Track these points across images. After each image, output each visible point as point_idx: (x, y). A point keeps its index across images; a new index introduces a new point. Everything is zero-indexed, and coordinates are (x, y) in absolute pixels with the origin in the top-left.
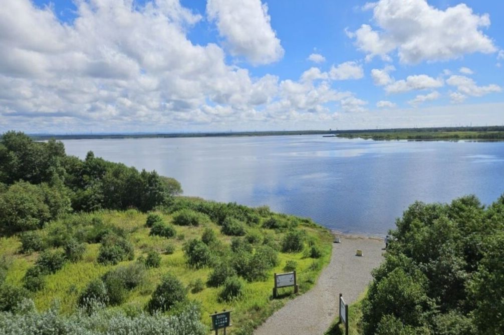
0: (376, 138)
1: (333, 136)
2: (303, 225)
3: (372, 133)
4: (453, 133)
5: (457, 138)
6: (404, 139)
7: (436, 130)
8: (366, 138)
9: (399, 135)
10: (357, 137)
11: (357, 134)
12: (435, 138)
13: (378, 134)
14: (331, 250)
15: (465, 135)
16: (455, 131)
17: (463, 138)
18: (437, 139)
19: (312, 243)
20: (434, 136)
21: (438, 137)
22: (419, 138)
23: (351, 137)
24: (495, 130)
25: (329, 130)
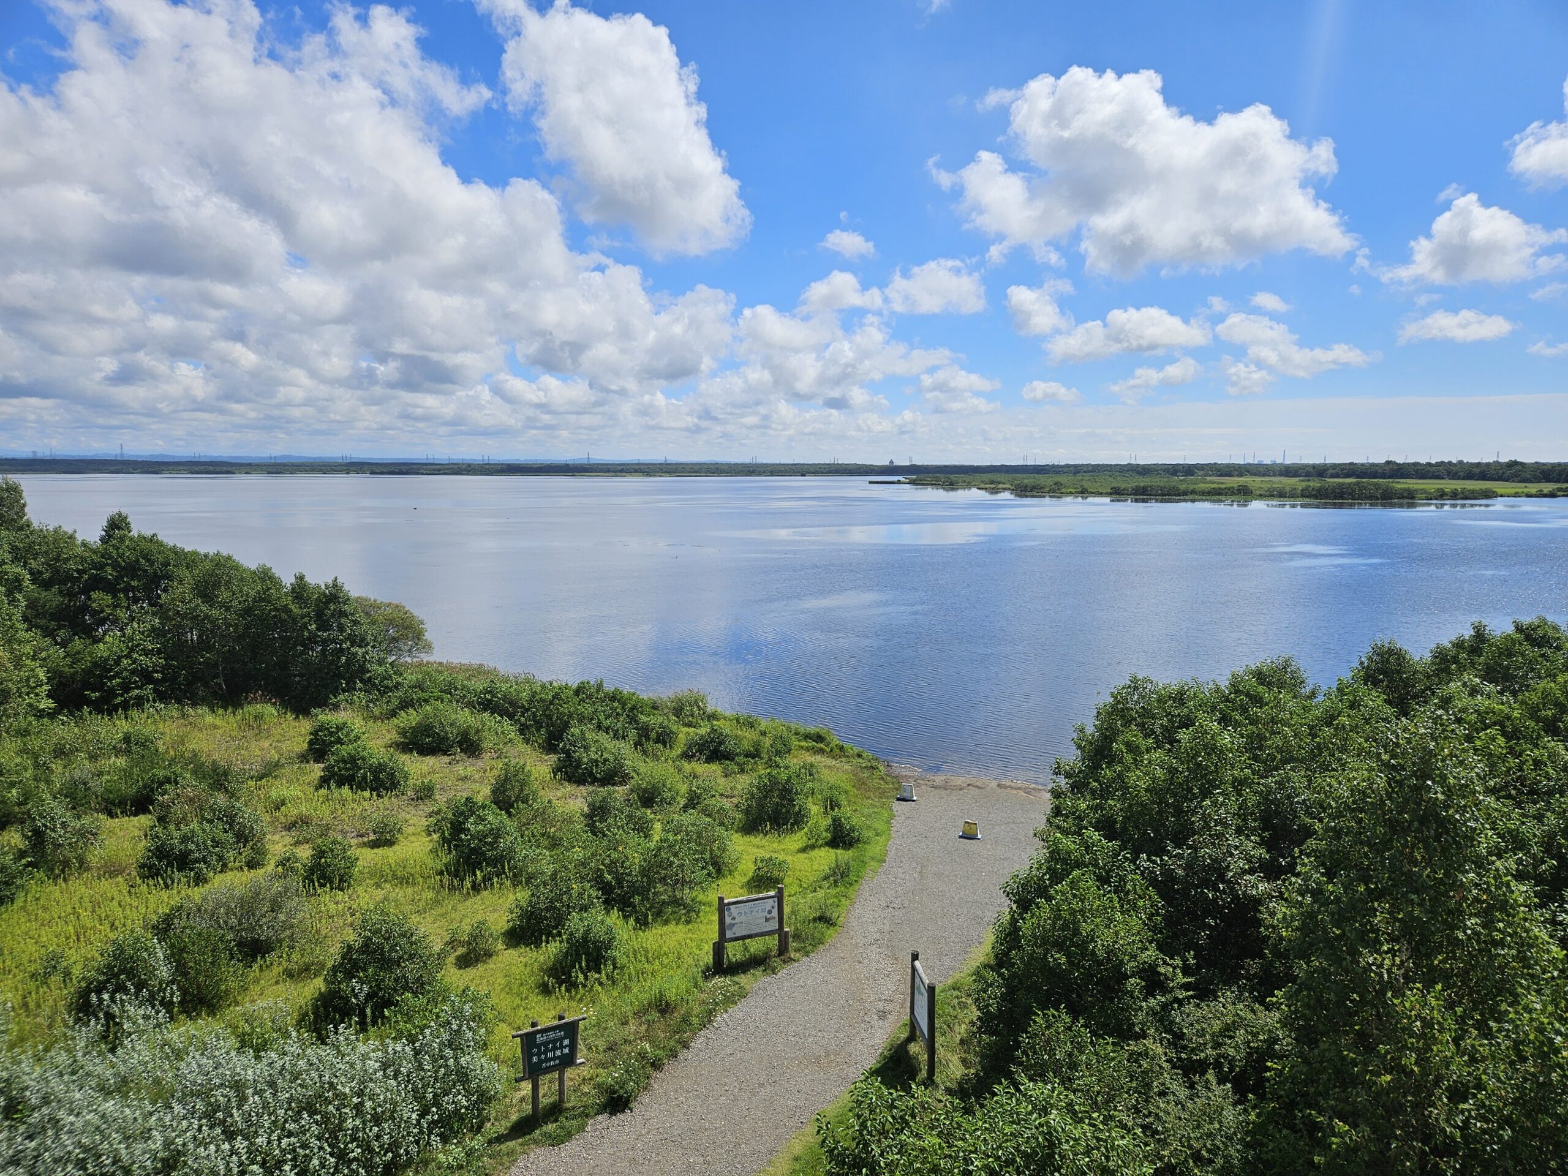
0: (1022, 491)
1: (899, 482)
2: (807, 749)
3: (1011, 476)
4: (1234, 482)
5: (1244, 494)
6: (1101, 494)
7: (1189, 470)
8: (994, 491)
9: (1086, 484)
10: (968, 486)
11: (967, 478)
12: (1185, 493)
13: (1028, 480)
14: (888, 822)
15: (1266, 486)
16: (1241, 475)
17: (1261, 497)
18: (1192, 497)
19: (832, 804)
20: (1183, 487)
21: (1193, 492)
22: (1142, 494)
23: (952, 486)
24: (1347, 476)
25: (886, 463)
